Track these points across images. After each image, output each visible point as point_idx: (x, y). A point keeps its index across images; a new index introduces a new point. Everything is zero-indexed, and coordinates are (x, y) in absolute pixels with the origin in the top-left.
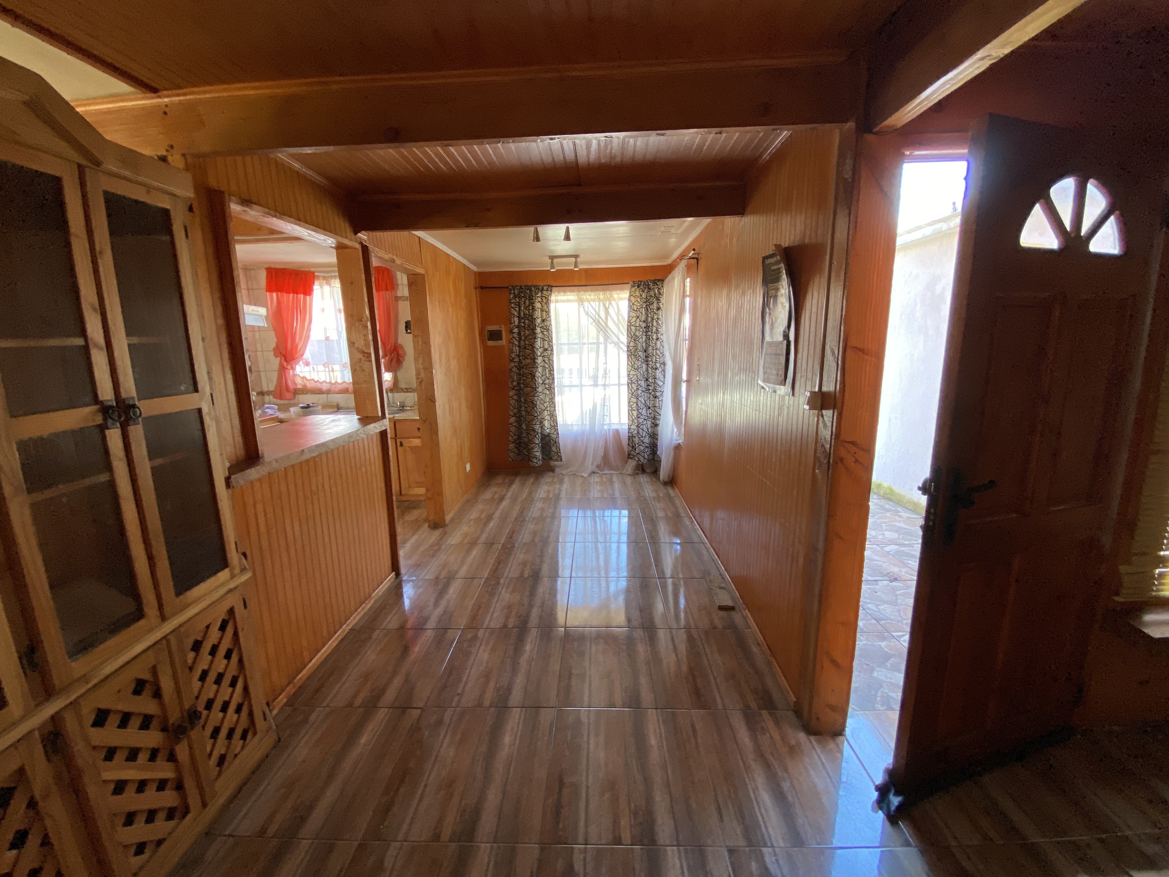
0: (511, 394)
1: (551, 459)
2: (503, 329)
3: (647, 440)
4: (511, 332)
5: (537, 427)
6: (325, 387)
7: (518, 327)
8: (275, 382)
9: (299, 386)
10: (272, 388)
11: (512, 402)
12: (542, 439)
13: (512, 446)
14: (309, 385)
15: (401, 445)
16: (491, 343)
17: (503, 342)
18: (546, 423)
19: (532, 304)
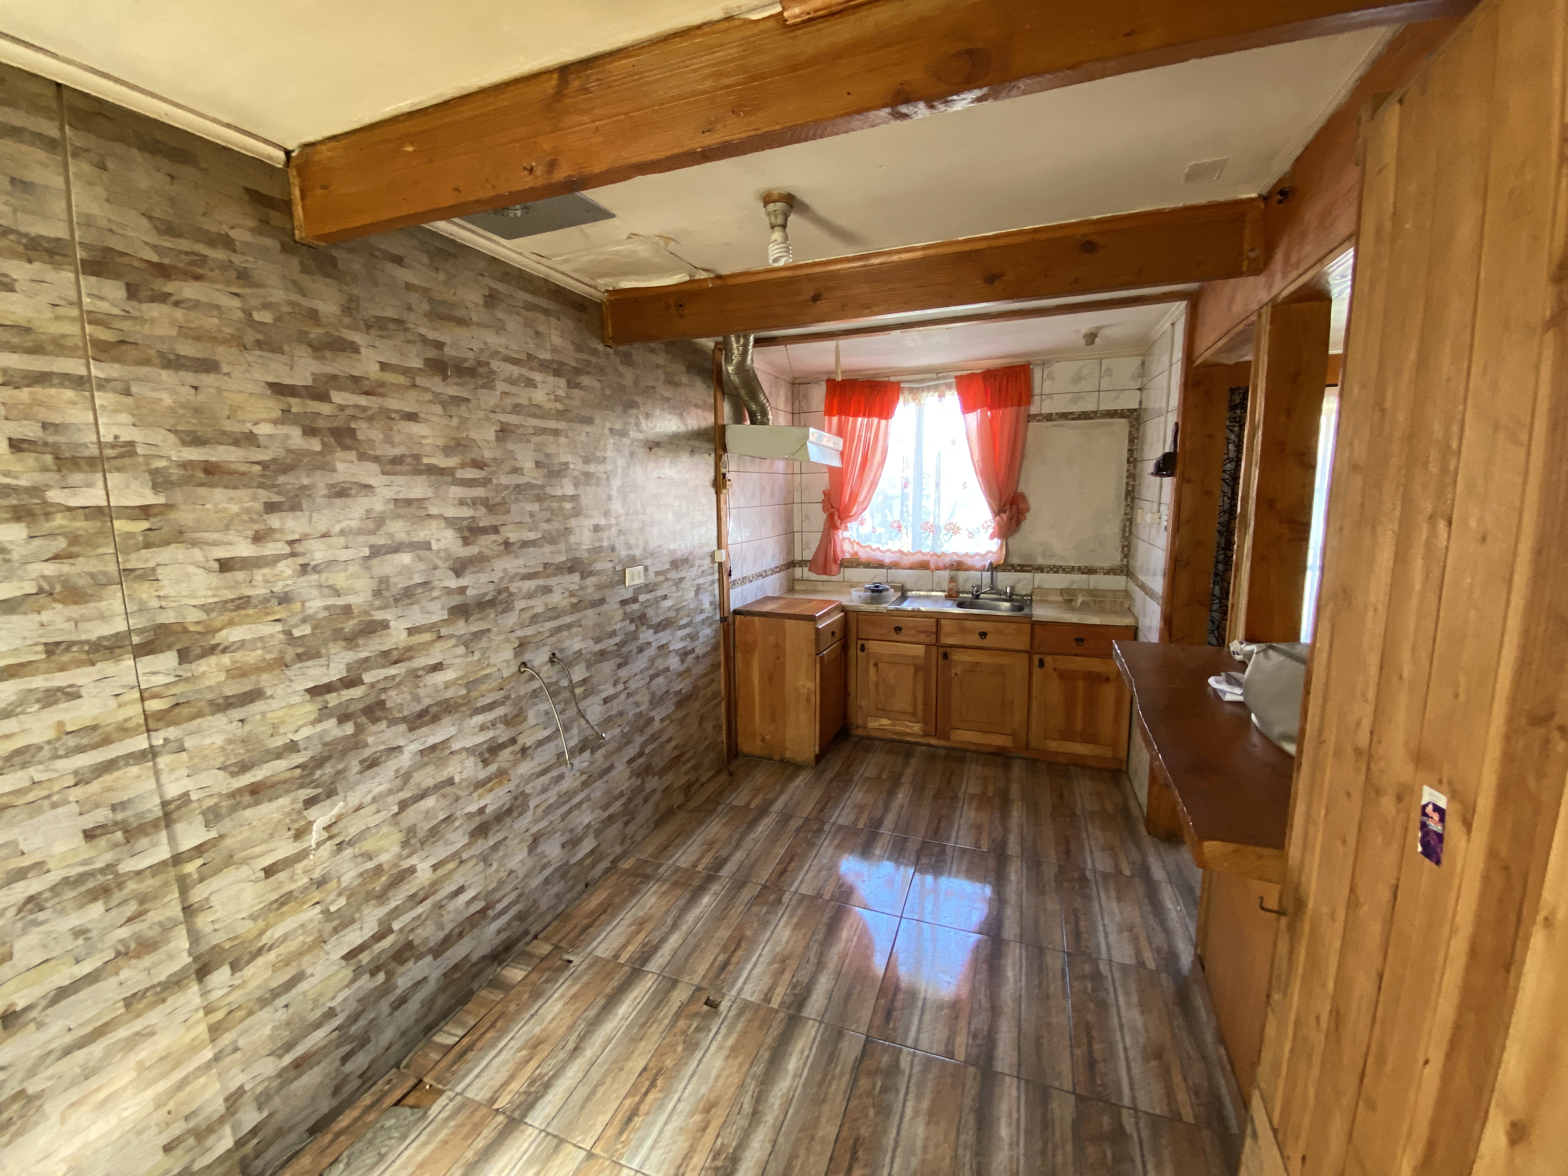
6: (887, 559)
8: (813, 549)
9: (847, 556)
10: (808, 555)
14: (863, 555)
15: (1041, 664)
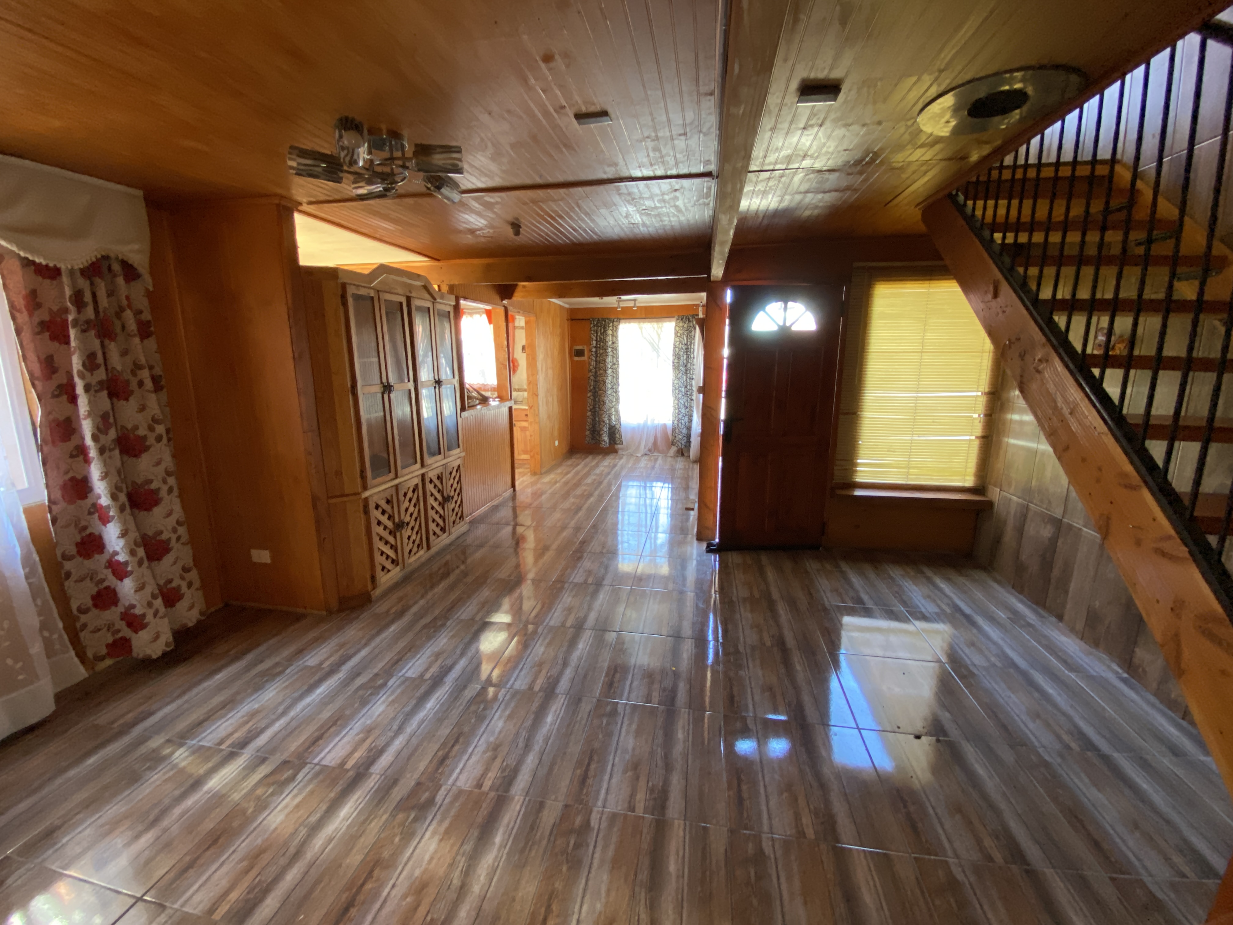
0: (589, 394)
1: (615, 443)
2: (586, 348)
3: (684, 431)
4: (591, 351)
5: (606, 419)
7: (596, 347)
11: (590, 401)
12: (610, 429)
13: (588, 433)
16: (576, 359)
17: (585, 358)
18: (613, 417)
19: (605, 331)
